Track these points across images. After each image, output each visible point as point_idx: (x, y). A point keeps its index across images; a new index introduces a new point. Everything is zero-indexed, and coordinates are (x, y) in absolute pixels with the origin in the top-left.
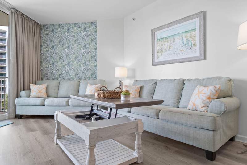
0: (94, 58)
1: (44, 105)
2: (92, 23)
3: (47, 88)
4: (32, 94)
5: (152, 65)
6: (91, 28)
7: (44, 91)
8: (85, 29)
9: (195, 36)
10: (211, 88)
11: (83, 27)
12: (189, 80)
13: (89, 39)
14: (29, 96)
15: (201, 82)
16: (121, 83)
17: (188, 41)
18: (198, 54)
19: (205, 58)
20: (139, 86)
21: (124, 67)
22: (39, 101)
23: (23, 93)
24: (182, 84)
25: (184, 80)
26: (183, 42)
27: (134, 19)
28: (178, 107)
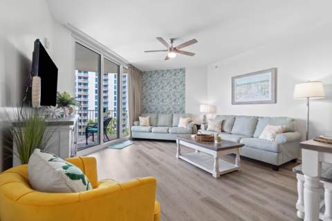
0: (183, 96)
1: (151, 132)
2: (181, 70)
3: (150, 119)
4: (141, 124)
5: (232, 104)
6: (180, 73)
7: (148, 121)
8: (175, 74)
9: (268, 85)
10: (280, 127)
11: (173, 73)
12: (262, 118)
13: (178, 82)
14: (139, 125)
15: (271, 121)
16: (205, 116)
17: (262, 88)
18: (270, 99)
19: (276, 102)
20: (221, 120)
21: (206, 104)
22: (147, 129)
23: (136, 123)
24: (256, 121)
25: (258, 117)
26: (258, 89)
27: (216, 67)
28: (253, 137)
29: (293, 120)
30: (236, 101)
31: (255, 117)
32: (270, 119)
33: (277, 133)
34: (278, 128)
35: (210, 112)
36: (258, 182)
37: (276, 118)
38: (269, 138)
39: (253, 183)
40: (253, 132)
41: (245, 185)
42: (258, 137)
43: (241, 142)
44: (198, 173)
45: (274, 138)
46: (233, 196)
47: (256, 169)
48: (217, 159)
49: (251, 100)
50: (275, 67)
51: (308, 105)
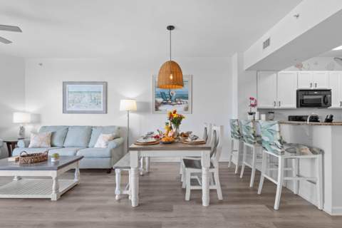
5: (64, 112)
9: (100, 96)
10: (111, 135)
12: (95, 127)
15: (103, 130)
17: (95, 99)
18: (102, 109)
19: (106, 113)
20: (50, 132)
21: (24, 112)
24: (90, 130)
25: (92, 127)
26: (91, 99)
27: (41, 64)
28: (88, 147)
29: (119, 128)
30: (68, 109)
31: (89, 127)
32: (102, 128)
33: (109, 140)
34: (109, 136)
35: (32, 123)
36: (98, 187)
37: (108, 127)
38: (103, 145)
39: (94, 190)
40: (89, 142)
41: (87, 195)
42: (93, 147)
43: (79, 154)
44: (29, 205)
45: (107, 145)
46: (80, 209)
47: (92, 177)
48: (57, 179)
49: (85, 109)
50: (106, 81)
51: (128, 116)
